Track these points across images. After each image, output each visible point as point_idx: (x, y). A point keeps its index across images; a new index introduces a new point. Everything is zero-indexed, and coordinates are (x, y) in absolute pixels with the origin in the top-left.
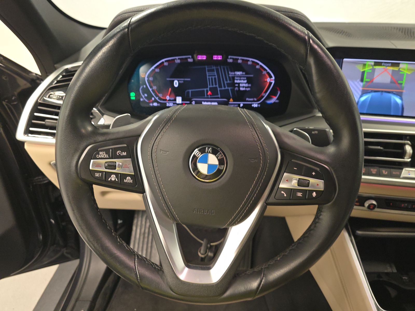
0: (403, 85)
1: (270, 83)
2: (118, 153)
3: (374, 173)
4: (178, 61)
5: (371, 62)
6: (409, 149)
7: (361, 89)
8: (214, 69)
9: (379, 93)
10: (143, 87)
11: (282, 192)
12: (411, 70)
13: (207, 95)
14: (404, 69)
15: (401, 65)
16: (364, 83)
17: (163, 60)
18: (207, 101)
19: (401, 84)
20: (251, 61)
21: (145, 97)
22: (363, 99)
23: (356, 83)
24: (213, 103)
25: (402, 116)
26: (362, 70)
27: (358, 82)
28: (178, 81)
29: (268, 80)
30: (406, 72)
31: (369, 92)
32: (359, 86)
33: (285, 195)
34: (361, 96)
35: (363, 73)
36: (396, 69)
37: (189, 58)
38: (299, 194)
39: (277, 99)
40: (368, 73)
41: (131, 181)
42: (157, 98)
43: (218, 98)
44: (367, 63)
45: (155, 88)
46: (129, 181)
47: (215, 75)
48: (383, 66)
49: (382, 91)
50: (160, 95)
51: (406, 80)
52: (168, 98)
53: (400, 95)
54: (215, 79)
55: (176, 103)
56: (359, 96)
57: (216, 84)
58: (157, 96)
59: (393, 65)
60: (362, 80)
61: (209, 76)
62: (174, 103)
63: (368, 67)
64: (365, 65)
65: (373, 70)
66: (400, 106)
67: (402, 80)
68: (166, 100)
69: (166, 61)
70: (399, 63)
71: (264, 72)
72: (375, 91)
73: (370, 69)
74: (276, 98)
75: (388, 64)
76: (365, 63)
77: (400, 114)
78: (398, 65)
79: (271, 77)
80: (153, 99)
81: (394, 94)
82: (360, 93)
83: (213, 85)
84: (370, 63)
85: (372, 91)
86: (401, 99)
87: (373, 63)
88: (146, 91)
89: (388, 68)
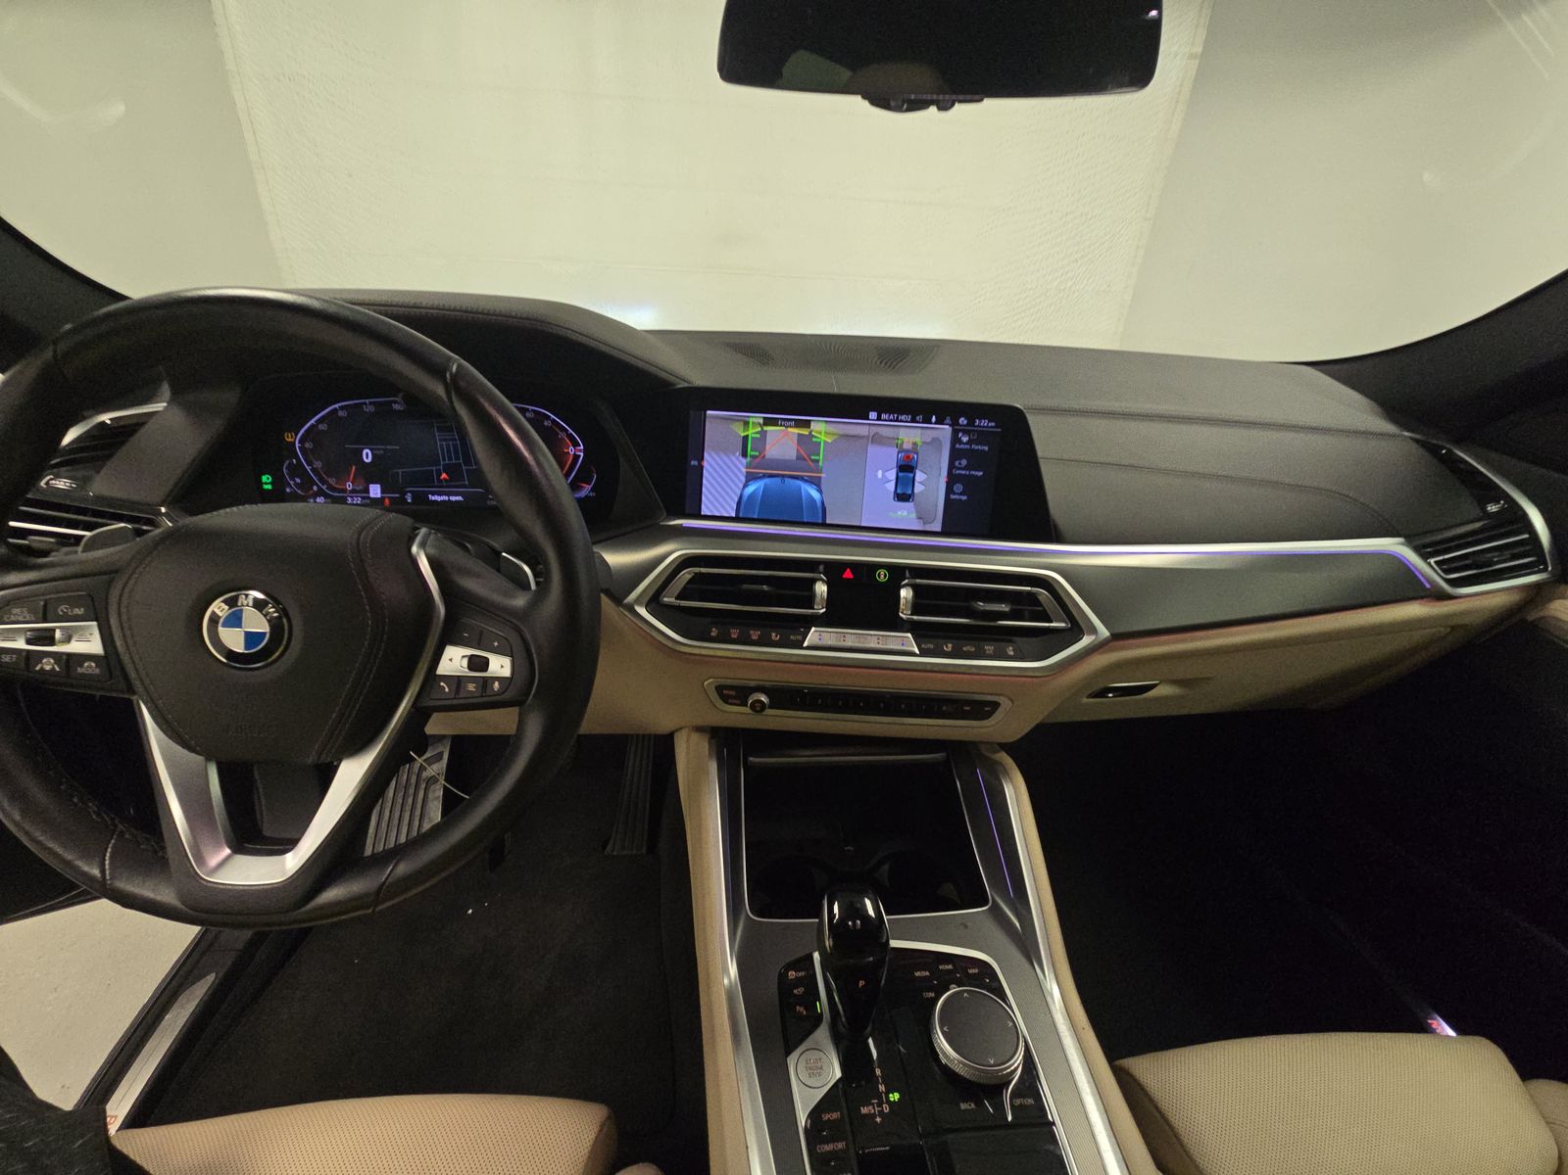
0: (821, 463)
1: (576, 457)
2: (62, 611)
3: (755, 637)
4: (372, 409)
5: (757, 418)
6: (821, 589)
7: (744, 470)
8: (452, 426)
9: (778, 480)
10: (291, 464)
11: (442, 684)
12: (833, 434)
13: (440, 481)
14: (820, 433)
15: (812, 424)
16: (749, 459)
17: (337, 406)
18: (440, 494)
19: (818, 461)
20: (533, 410)
21: (296, 484)
22: (751, 489)
23: (733, 458)
24: (453, 498)
25: (824, 525)
26: (743, 434)
27: (737, 458)
28: (371, 450)
29: (571, 450)
30: (823, 438)
31: (760, 478)
32: (740, 466)
33: (447, 690)
34: (745, 486)
35: (746, 438)
36: (805, 432)
37: (395, 402)
38: (471, 687)
39: (592, 490)
40: (752, 438)
41: (97, 671)
42: (324, 487)
43: (465, 486)
44: (751, 420)
45: (318, 464)
46: (90, 671)
47: (455, 440)
48: (781, 425)
49: (783, 476)
50: (332, 481)
51: (824, 455)
52: (349, 486)
53: (816, 482)
54: (455, 446)
55: (369, 498)
56: (741, 486)
57: (457, 458)
58: (324, 482)
59: (799, 424)
60: (744, 454)
61: (440, 440)
62: (363, 498)
63: (753, 427)
64: (746, 424)
65: (764, 434)
66: (819, 504)
67: (818, 455)
68: (344, 491)
69: (342, 408)
70: (810, 421)
71: (562, 435)
72: (771, 476)
73: (757, 433)
74: (589, 487)
75: (788, 424)
76: (747, 419)
77: (820, 521)
78: (807, 424)
79: (576, 444)
80: (315, 488)
81: (806, 481)
82: (743, 479)
83: (450, 459)
84: (756, 420)
85: (765, 476)
86: (820, 491)
87: (761, 421)
88: (297, 470)
89: (790, 430)
